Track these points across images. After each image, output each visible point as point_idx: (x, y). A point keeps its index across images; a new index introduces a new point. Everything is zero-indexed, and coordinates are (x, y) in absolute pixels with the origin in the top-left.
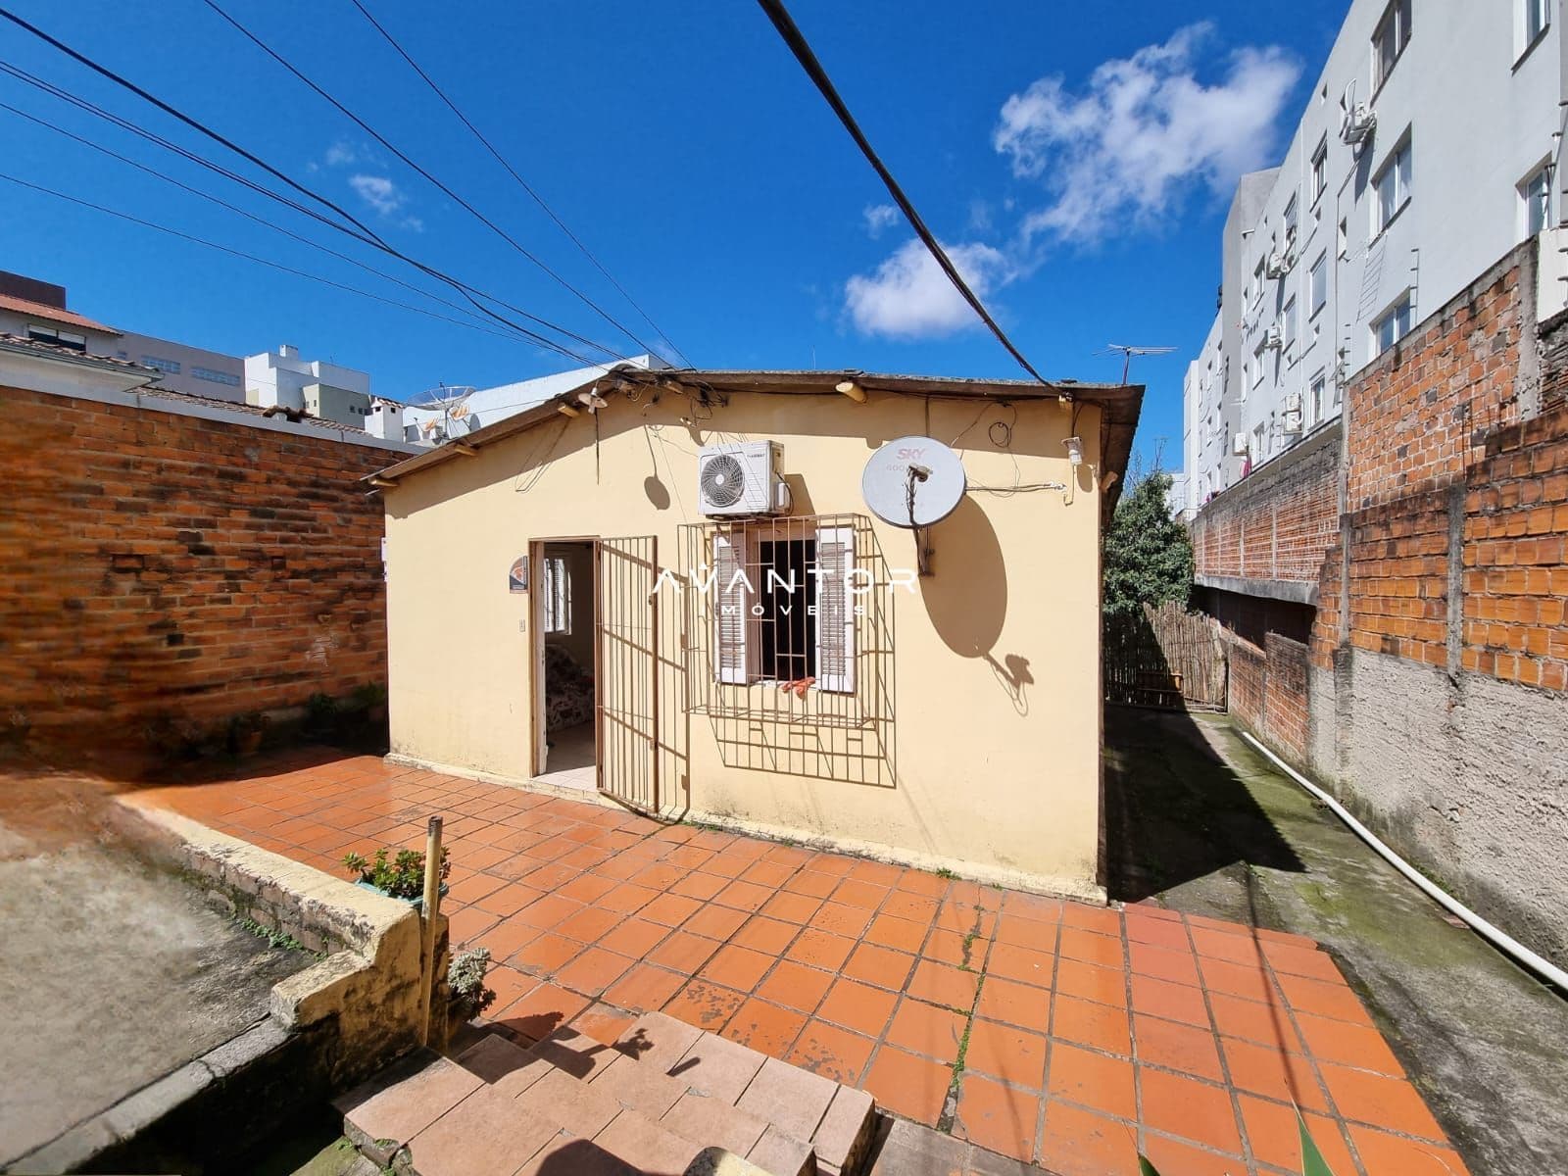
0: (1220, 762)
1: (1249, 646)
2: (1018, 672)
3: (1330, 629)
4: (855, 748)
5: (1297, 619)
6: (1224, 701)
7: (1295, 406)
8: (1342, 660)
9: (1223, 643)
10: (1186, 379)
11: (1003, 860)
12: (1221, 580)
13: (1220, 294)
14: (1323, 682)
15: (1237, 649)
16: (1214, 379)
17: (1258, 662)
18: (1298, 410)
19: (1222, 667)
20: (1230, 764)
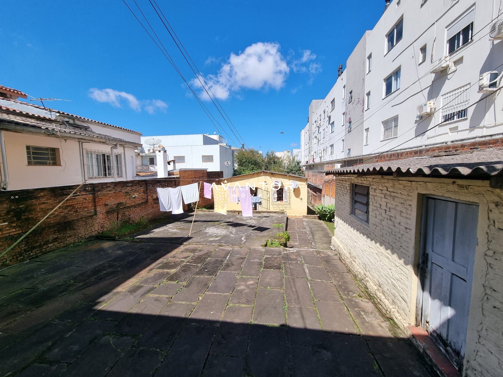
0: (312, 210)
1: (314, 193)
2: (301, 199)
3: (323, 192)
4: (282, 207)
5: (320, 191)
6: (311, 202)
7: (321, 152)
8: (324, 196)
9: (311, 193)
10: (301, 133)
11: (300, 214)
12: (310, 183)
13: (308, 119)
14: (322, 198)
15: (313, 194)
16: (307, 136)
17: (316, 196)
18: (321, 153)
19: (311, 197)
20: (313, 210)
